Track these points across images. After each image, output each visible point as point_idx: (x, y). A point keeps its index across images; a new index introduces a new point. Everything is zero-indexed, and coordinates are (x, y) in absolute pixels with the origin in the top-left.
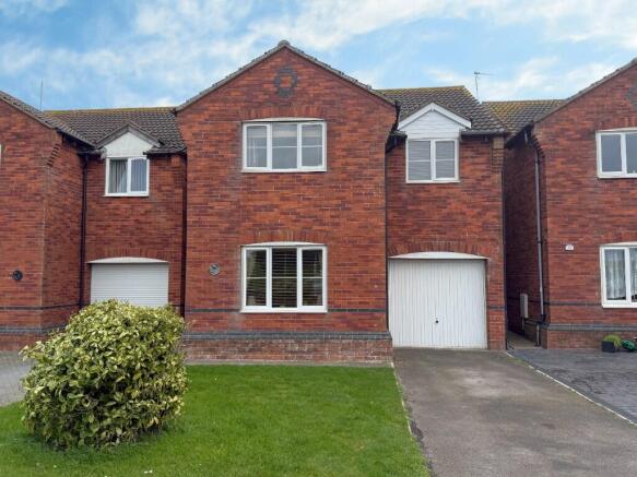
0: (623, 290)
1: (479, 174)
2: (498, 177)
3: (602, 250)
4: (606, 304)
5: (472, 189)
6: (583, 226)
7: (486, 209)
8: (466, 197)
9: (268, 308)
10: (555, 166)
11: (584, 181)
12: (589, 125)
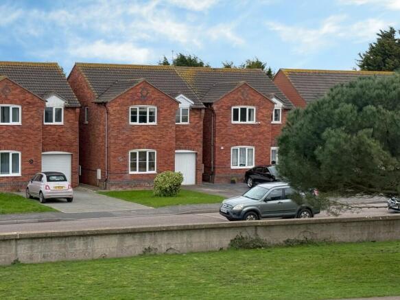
0: (237, 163)
1: (196, 121)
2: (202, 123)
3: (232, 148)
4: (232, 167)
5: (194, 127)
6: (227, 140)
7: (198, 134)
8: (192, 130)
9: (137, 172)
10: (219, 119)
11: (228, 124)
12: (230, 105)
